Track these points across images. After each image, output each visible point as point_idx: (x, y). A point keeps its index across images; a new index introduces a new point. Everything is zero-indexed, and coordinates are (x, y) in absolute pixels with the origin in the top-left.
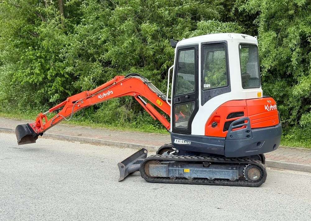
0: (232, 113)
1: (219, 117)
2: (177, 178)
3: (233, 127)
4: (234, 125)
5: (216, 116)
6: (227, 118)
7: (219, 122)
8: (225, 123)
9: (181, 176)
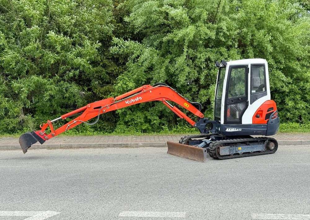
2: (234, 154)
9: (237, 153)
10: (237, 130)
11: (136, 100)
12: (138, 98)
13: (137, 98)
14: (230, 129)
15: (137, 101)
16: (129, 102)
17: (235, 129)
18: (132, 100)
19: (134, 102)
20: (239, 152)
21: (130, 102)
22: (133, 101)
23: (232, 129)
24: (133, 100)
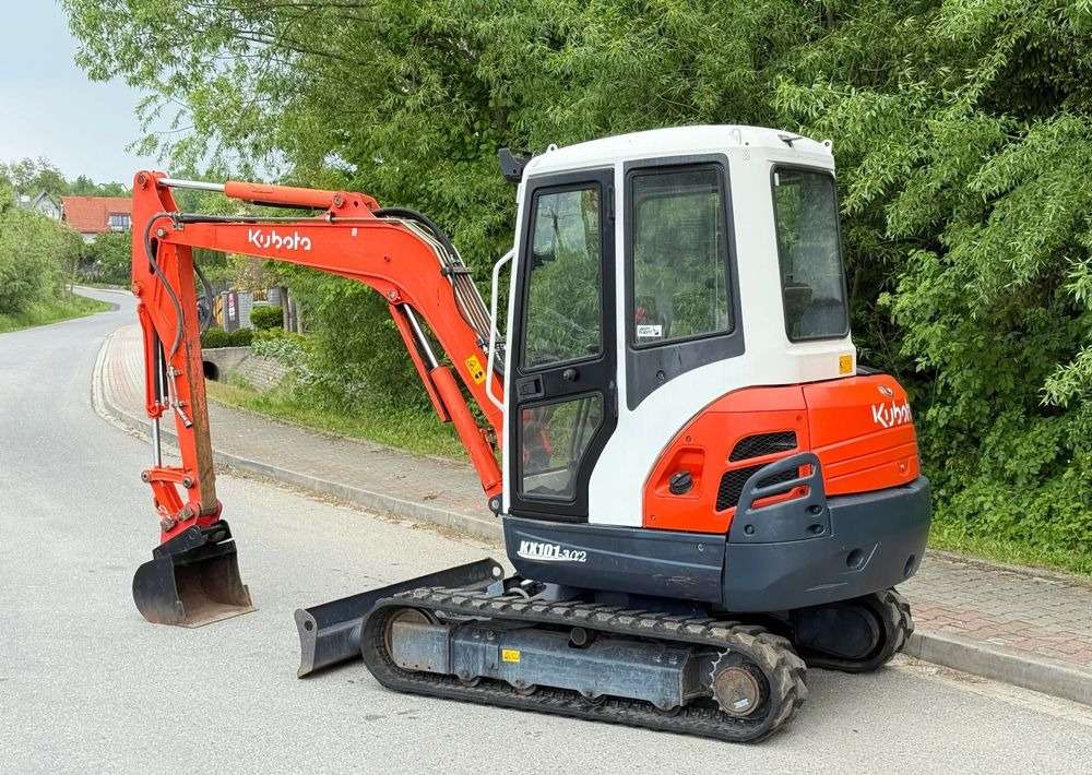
0: (748, 438)
1: (700, 452)
2: (485, 681)
3: (756, 491)
4: (761, 484)
5: (685, 451)
6: (732, 459)
7: (697, 472)
8: (724, 476)
9: (494, 675)
10: (567, 557)
11: (288, 242)
12: (297, 238)
13: (296, 234)
14: (534, 546)
15: (289, 247)
16: (262, 240)
17: (557, 548)
18: (275, 238)
19: (278, 246)
20: (511, 677)
21: (265, 242)
22: (277, 242)
23: (541, 546)
24: (278, 237)
